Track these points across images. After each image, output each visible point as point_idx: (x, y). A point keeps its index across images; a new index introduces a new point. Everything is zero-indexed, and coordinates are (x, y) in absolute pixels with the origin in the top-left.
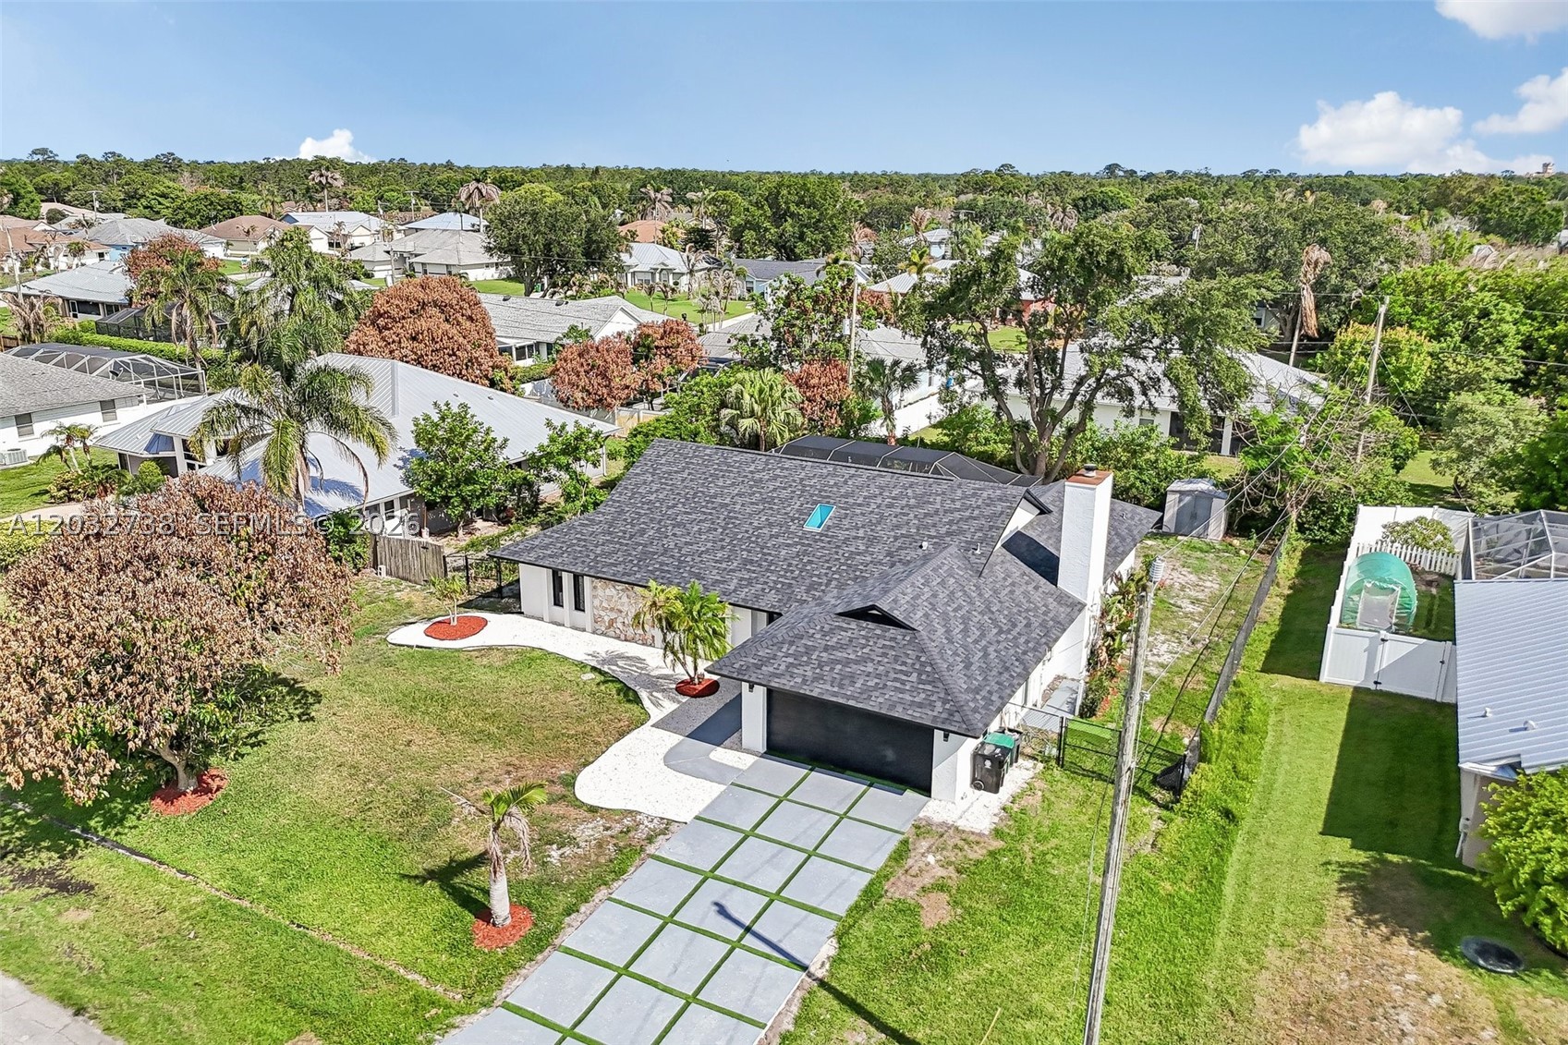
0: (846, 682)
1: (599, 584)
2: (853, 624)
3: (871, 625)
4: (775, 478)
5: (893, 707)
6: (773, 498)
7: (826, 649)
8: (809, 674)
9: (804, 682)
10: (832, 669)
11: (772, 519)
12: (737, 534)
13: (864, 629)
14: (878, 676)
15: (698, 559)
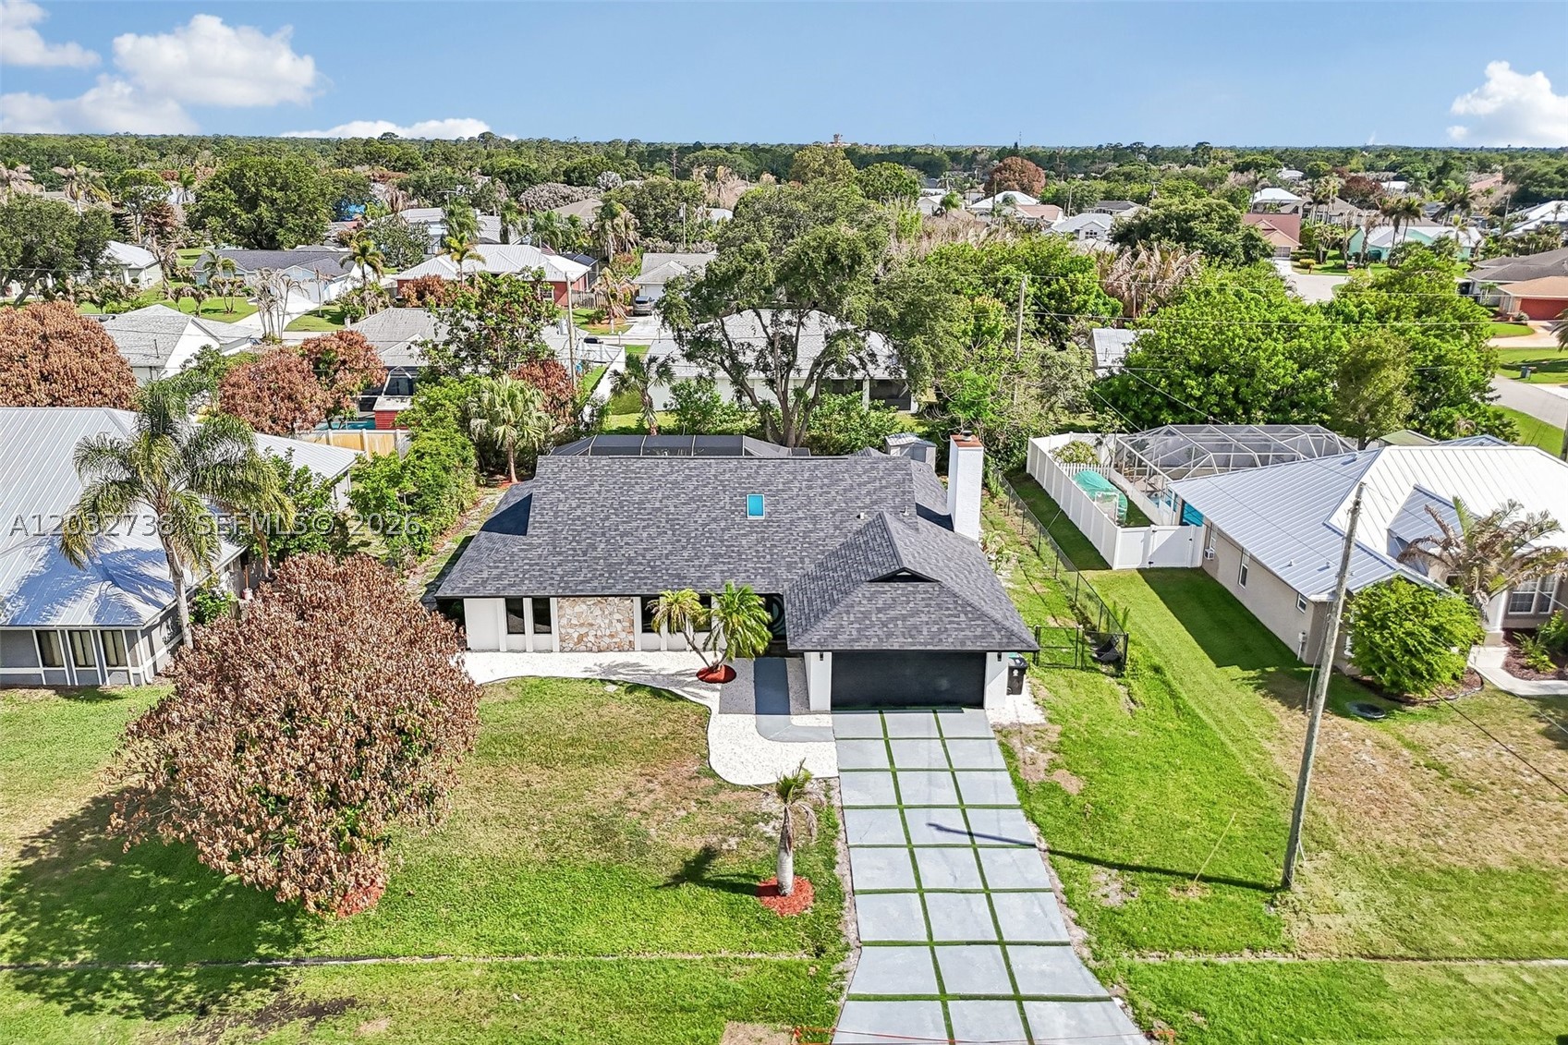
0: (914, 632)
1: (565, 603)
2: (887, 587)
3: (902, 585)
4: (689, 478)
5: (963, 643)
6: (701, 496)
7: (879, 610)
8: (879, 633)
9: (880, 640)
10: (896, 625)
11: (713, 515)
12: (689, 533)
13: (898, 588)
14: (935, 623)
15: (668, 562)
